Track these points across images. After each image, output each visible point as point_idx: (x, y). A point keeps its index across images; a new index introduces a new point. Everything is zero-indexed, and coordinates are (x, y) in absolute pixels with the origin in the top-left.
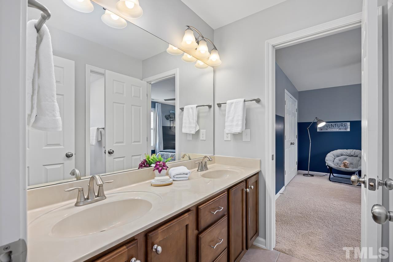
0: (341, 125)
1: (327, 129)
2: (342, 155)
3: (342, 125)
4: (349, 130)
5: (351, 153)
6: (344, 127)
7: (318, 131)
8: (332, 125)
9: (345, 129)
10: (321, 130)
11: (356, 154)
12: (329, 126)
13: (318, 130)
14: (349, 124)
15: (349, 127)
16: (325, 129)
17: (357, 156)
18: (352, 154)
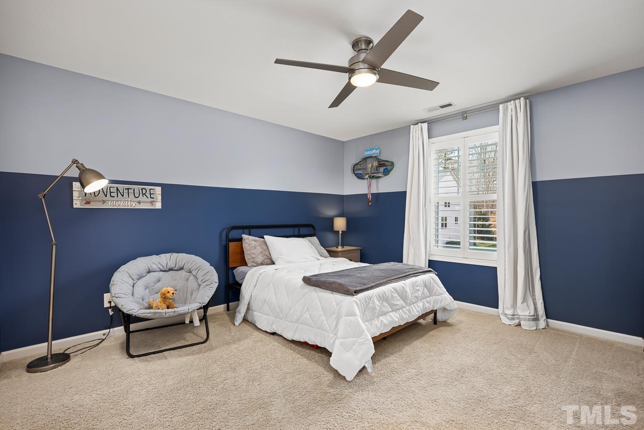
0: (141, 192)
1: (104, 202)
2: (149, 272)
3: (144, 190)
4: (158, 205)
5: (169, 264)
6: (149, 197)
7: (75, 206)
8: (117, 189)
9: (152, 203)
10: (88, 203)
11: (180, 264)
12: (111, 193)
13: (77, 204)
14: (158, 190)
15: (160, 197)
16: (98, 201)
17: (182, 269)
18: (171, 264)
